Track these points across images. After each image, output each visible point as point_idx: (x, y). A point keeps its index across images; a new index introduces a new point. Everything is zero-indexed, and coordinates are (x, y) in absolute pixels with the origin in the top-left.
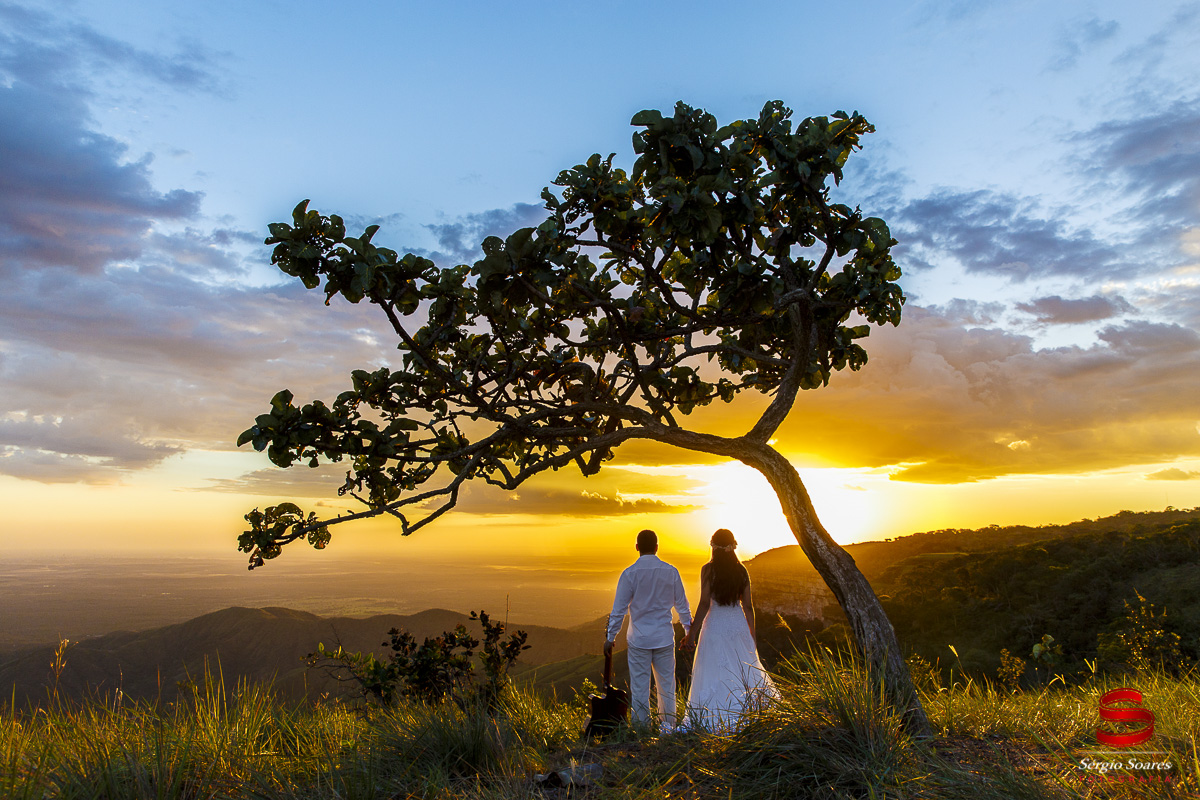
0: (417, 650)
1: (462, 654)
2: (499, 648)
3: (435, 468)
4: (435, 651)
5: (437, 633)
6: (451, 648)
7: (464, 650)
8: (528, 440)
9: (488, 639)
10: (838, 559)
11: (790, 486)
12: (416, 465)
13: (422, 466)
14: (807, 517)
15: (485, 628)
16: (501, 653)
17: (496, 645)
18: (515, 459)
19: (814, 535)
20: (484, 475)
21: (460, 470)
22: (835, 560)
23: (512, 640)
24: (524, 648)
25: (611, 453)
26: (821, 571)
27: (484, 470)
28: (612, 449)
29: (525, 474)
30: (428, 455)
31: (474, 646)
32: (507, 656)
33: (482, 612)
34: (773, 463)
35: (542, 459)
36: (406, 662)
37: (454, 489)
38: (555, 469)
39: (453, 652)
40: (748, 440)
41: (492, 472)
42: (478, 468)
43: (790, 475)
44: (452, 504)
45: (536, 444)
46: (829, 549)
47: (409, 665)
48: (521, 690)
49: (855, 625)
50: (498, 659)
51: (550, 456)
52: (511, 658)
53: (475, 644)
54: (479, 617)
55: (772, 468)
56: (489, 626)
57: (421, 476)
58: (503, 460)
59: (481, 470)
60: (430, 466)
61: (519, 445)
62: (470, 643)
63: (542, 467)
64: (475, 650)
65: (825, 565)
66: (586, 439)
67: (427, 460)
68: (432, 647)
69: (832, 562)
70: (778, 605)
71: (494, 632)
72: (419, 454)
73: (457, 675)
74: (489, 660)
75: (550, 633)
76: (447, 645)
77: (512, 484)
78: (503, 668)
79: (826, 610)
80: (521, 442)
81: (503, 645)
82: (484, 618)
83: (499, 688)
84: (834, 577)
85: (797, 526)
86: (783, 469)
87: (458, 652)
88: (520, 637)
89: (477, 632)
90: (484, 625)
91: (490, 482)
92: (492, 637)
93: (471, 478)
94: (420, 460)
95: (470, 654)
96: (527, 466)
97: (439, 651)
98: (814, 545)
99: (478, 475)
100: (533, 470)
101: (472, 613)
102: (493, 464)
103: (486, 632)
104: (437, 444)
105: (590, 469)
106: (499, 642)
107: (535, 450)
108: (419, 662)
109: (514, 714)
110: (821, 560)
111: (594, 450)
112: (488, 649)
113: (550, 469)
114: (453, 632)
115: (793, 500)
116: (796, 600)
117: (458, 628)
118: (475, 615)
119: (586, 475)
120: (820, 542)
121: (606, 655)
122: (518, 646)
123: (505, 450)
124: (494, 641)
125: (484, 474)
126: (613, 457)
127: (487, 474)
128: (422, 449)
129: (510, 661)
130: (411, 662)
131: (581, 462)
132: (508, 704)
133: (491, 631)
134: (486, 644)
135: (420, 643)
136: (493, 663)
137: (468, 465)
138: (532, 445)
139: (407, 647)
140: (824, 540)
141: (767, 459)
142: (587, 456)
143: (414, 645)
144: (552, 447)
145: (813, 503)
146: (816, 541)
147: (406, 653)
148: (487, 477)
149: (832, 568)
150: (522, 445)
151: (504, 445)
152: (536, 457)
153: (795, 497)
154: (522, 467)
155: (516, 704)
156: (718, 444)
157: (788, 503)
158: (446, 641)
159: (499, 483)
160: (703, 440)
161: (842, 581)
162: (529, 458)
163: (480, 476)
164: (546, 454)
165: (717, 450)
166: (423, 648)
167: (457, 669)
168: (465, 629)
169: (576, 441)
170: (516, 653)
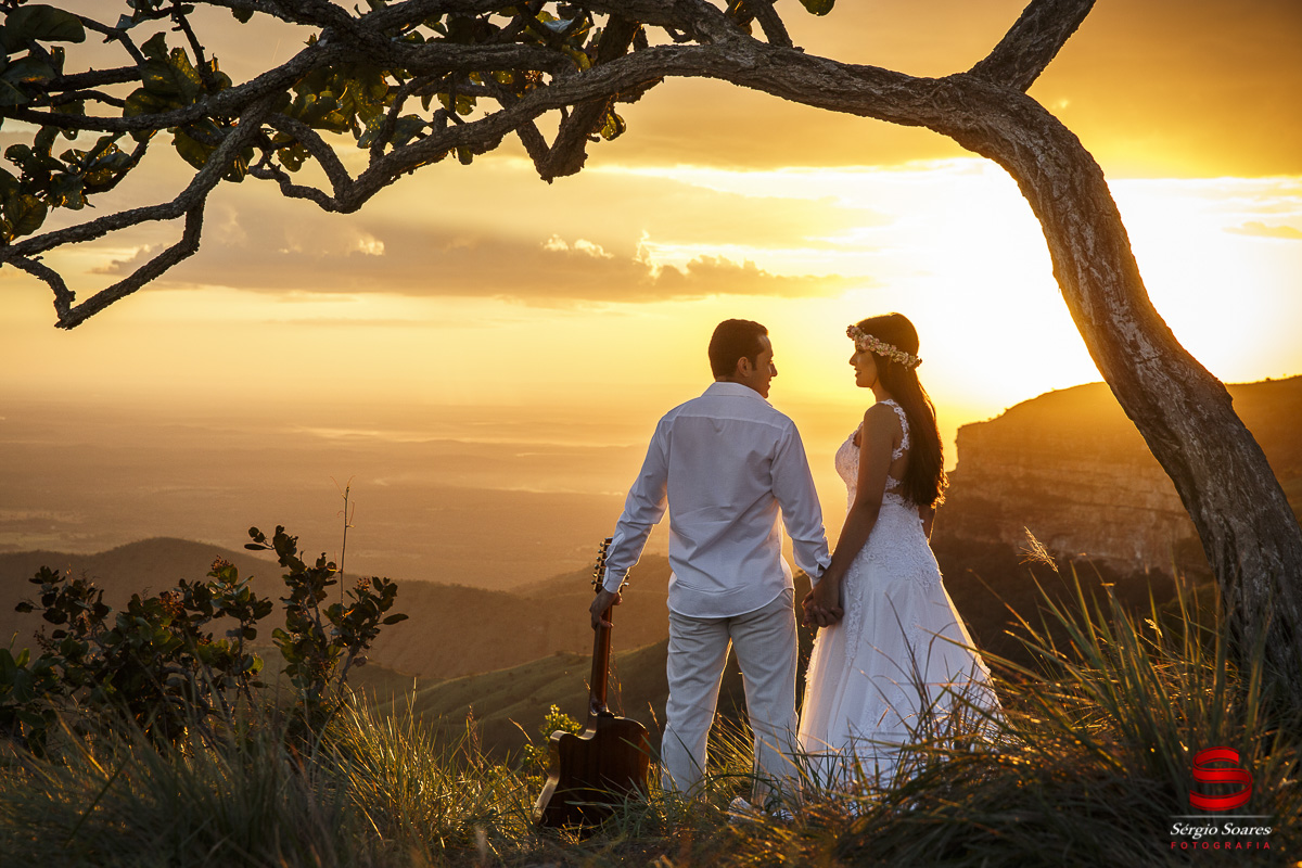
0: (110, 622)
1: (230, 633)
2: (325, 620)
3: (141, 151)
4: (156, 623)
5: (163, 582)
6: (201, 619)
7: (234, 623)
8: (391, 81)
9: (294, 598)
10: (1188, 392)
11: (1078, 205)
12: (87, 140)
13: (103, 144)
14: (1117, 284)
15: (288, 570)
16: (330, 631)
17: (319, 612)
18: (357, 132)
19: (1130, 330)
20: (275, 173)
21: (208, 155)
22: (1179, 395)
23: (357, 599)
24: (391, 621)
25: (618, 120)
26: (1141, 424)
27: (275, 159)
28: (620, 108)
29: (382, 173)
30: (118, 113)
31: (259, 615)
32: (345, 638)
33: (280, 529)
34: (1035, 144)
35: (427, 131)
36: (84, 650)
37: (191, 205)
38: (465, 160)
39: (204, 629)
40: (977, 82)
41: (296, 167)
42: (258, 153)
43: (1079, 177)
44: (189, 245)
45: (412, 90)
46: (1166, 366)
47: (89, 659)
48: (380, 719)
49: (1220, 556)
50: (323, 645)
51: (450, 123)
52: (356, 645)
53: (264, 609)
54: (270, 542)
55: (1033, 157)
56: (298, 565)
57: (103, 171)
58: (325, 135)
59: (266, 159)
60: (127, 144)
61: (368, 92)
62: (247, 609)
63: (431, 152)
64: (263, 626)
65: (1154, 408)
66: (547, 78)
67: (117, 128)
68: (148, 616)
69: (1171, 401)
70: (1058, 536)
71: (310, 581)
72: (92, 108)
73: (220, 685)
74: (299, 648)
75: (466, 602)
76: (190, 613)
77: (349, 196)
78: (334, 670)
79: (1181, 548)
80: (371, 82)
81: (335, 612)
82: (285, 544)
83: (320, 716)
84: (1175, 438)
85: (1087, 307)
86: (1063, 159)
87: (220, 630)
88: (378, 594)
89: (267, 579)
90: (283, 562)
91: (291, 191)
92: (305, 592)
93: (238, 178)
94: (96, 124)
95: (250, 634)
96: (389, 149)
97: (166, 623)
98: (1130, 357)
99: (258, 172)
100: (406, 163)
101: (253, 532)
102: (300, 144)
103: (290, 580)
104: (140, 84)
105: (559, 161)
106: (324, 605)
107: (412, 106)
108: (117, 653)
109: (363, 775)
110: (1144, 395)
111: (570, 109)
112: (296, 621)
113: (451, 160)
114: (205, 580)
115: (1082, 240)
116: (1106, 523)
117: (217, 571)
118: (261, 538)
119: (547, 176)
120: (1146, 349)
121: (595, 626)
122: (373, 614)
123: (330, 105)
124: (312, 603)
125: (275, 169)
126: (620, 129)
127: (283, 169)
128: (101, 97)
129: (353, 653)
130: (94, 653)
131: (533, 142)
132: (347, 752)
133: (302, 578)
134: (291, 609)
135: (117, 605)
136: (308, 655)
137: (228, 142)
138: (401, 95)
139: (84, 614)
140: (1155, 344)
141: (1021, 133)
142: (549, 125)
143: (101, 611)
144: (459, 97)
145: (1134, 250)
146: (1135, 345)
147: (81, 628)
148: (283, 179)
149: (1171, 414)
150: (375, 94)
151: (327, 93)
152: (414, 124)
153: (1089, 233)
154: (376, 153)
155: (367, 754)
156: (897, 94)
157: (1067, 249)
158: (187, 603)
159: (315, 195)
160: (858, 83)
161: (1193, 447)
162: (396, 128)
163: (263, 176)
164: (440, 117)
165: (891, 111)
166: (126, 617)
167: (216, 672)
168: (234, 572)
169: (520, 84)
170: (370, 633)
